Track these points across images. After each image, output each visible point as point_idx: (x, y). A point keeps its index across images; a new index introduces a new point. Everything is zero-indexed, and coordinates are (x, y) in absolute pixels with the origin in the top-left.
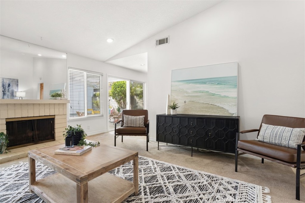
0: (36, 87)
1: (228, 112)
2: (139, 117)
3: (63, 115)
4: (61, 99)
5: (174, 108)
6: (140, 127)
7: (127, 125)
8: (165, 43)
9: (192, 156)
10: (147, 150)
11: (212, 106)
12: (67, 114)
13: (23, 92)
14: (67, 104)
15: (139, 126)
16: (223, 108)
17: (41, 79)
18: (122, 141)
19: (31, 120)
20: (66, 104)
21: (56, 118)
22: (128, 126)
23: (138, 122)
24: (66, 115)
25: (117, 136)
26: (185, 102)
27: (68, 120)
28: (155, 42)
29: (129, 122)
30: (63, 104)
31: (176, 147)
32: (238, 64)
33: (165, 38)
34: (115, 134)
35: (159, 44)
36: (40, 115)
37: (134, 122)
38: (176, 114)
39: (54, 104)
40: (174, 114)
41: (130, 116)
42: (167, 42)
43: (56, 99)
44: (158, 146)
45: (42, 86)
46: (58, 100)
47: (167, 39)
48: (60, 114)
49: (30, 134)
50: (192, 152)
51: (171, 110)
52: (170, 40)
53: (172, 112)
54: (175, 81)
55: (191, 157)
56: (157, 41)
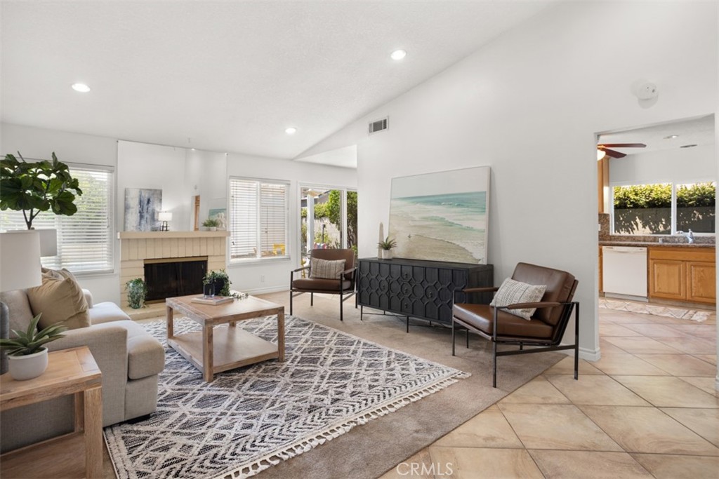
0: (188, 202)
1: (472, 256)
2: (335, 261)
3: (221, 255)
4: (217, 230)
5: (387, 247)
6: (335, 279)
7: (314, 276)
8: (381, 129)
9: (408, 332)
10: (342, 319)
11: (448, 244)
12: (227, 254)
13: (169, 212)
14: (227, 238)
15: (334, 277)
16: (464, 249)
17: (196, 188)
18: (312, 305)
19: (174, 263)
20: (225, 238)
21: (209, 261)
22: (317, 276)
23: (333, 271)
24: (224, 255)
25: (294, 293)
26: (409, 237)
27: (227, 264)
28: (368, 126)
29: (319, 270)
30: (220, 238)
31: (392, 317)
32: (491, 169)
33: (383, 119)
34: (291, 289)
35: (374, 131)
36: (187, 256)
37: (326, 271)
38: (391, 258)
39: (207, 238)
40: (387, 257)
41: (321, 260)
42: (385, 128)
43: (209, 230)
44: (362, 313)
45: (197, 199)
46: (214, 232)
47: (385, 121)
48: (215, 254)
49: (173, 285)
50: (408, 325)
51: (383, 251)
52: (389, 124)
53: (384, 255)
54: (395, 199)
55: (405, 333)
56: (370, 125)
